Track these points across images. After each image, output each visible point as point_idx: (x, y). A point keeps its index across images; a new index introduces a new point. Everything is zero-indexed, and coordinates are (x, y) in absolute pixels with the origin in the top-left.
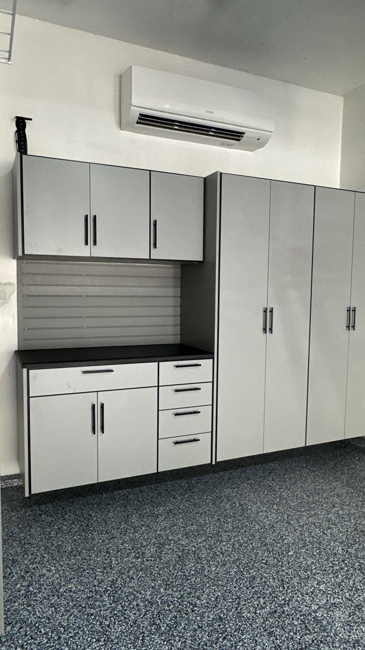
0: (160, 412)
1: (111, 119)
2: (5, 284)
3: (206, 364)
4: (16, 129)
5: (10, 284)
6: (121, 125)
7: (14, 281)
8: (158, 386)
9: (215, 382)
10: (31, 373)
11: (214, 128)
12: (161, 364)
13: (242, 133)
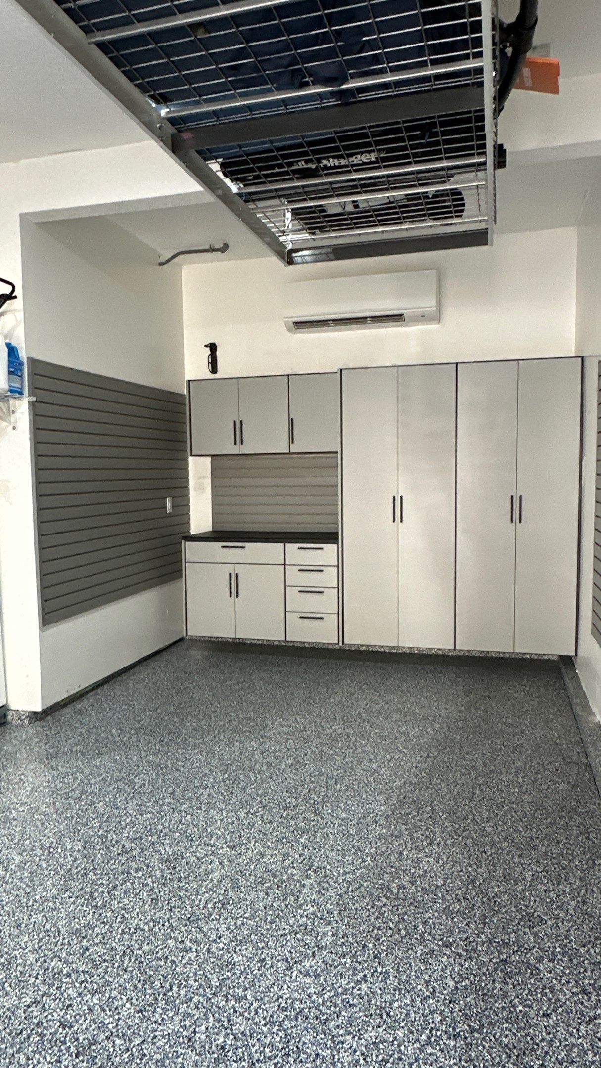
0: (287, 588)
2: (203, 477)
3: (331, 549)
5: (206, 477)
7: (210, 474)
8: (285, 565)
9: (340, 568)
10: (188, 543)
11: (370, 317)
12: (287, 544)
13: (401, 315)
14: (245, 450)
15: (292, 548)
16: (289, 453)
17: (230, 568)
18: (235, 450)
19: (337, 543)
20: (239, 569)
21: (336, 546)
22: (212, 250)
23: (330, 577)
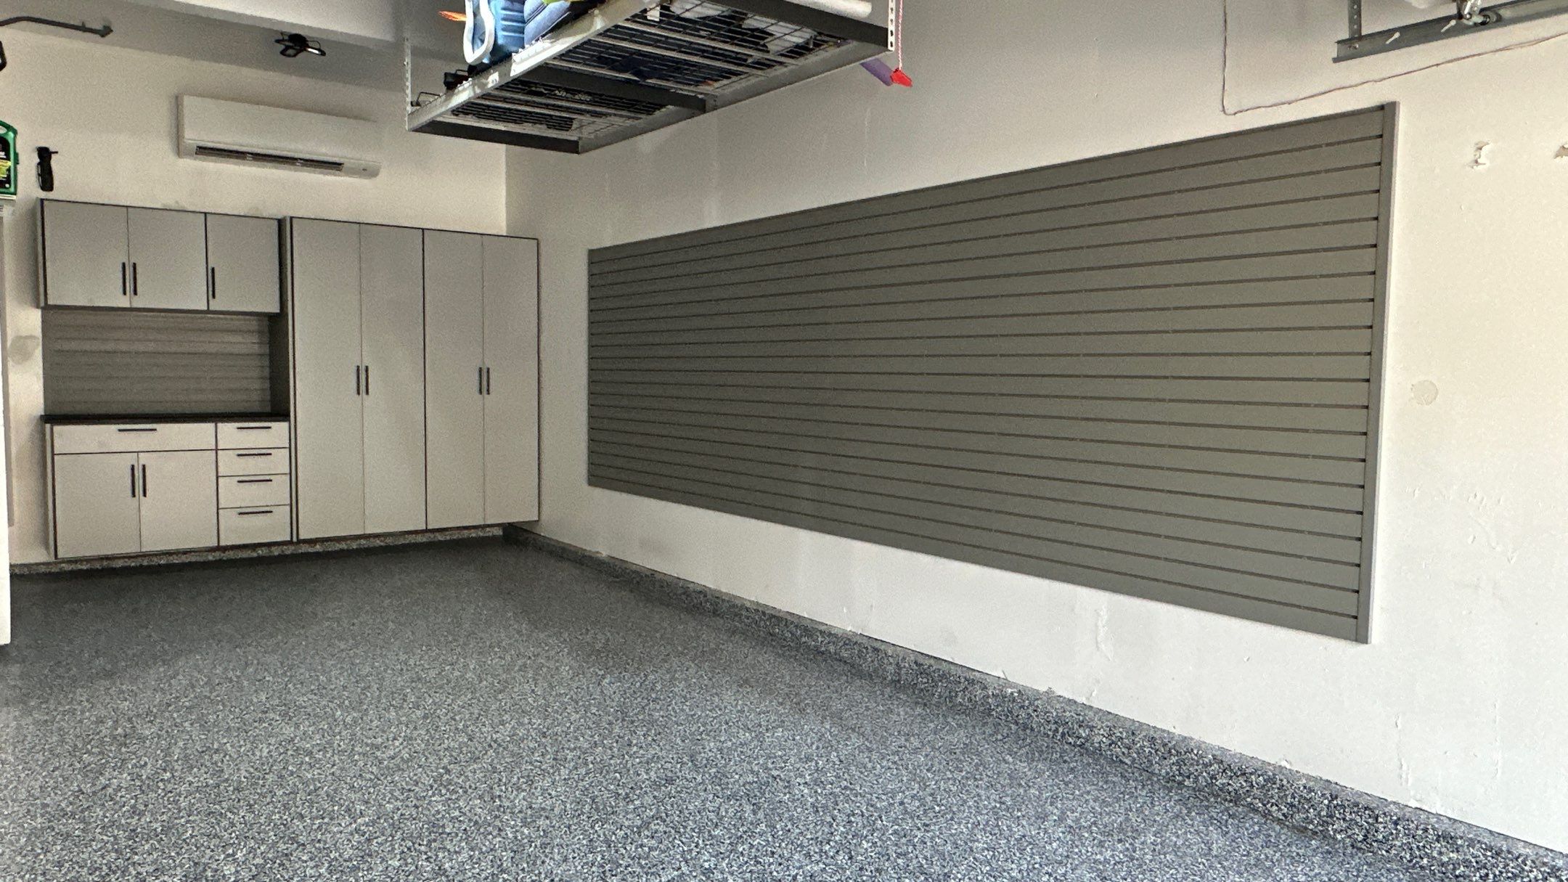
0: (220, 479)
1: (165, 146)
2: (27, 337)
3: (280, 428)
4: (38, 160)
5: (32, 337)
6: (180, 151)
7: (38, 332)
8: (217, 450)
9: (293, 449)
10: (57, 429)
11: (301, 159)
12: (220, 425)
13: (340, 164)
14: (138, 302)
15: (228, 431)
16: (208, 311)
17: (131, 459)
18: (124, 302)
19: (290, 421)
20: (144, 459)
21: (285, 425)
22: (83, 28)
23: (280, 462)
